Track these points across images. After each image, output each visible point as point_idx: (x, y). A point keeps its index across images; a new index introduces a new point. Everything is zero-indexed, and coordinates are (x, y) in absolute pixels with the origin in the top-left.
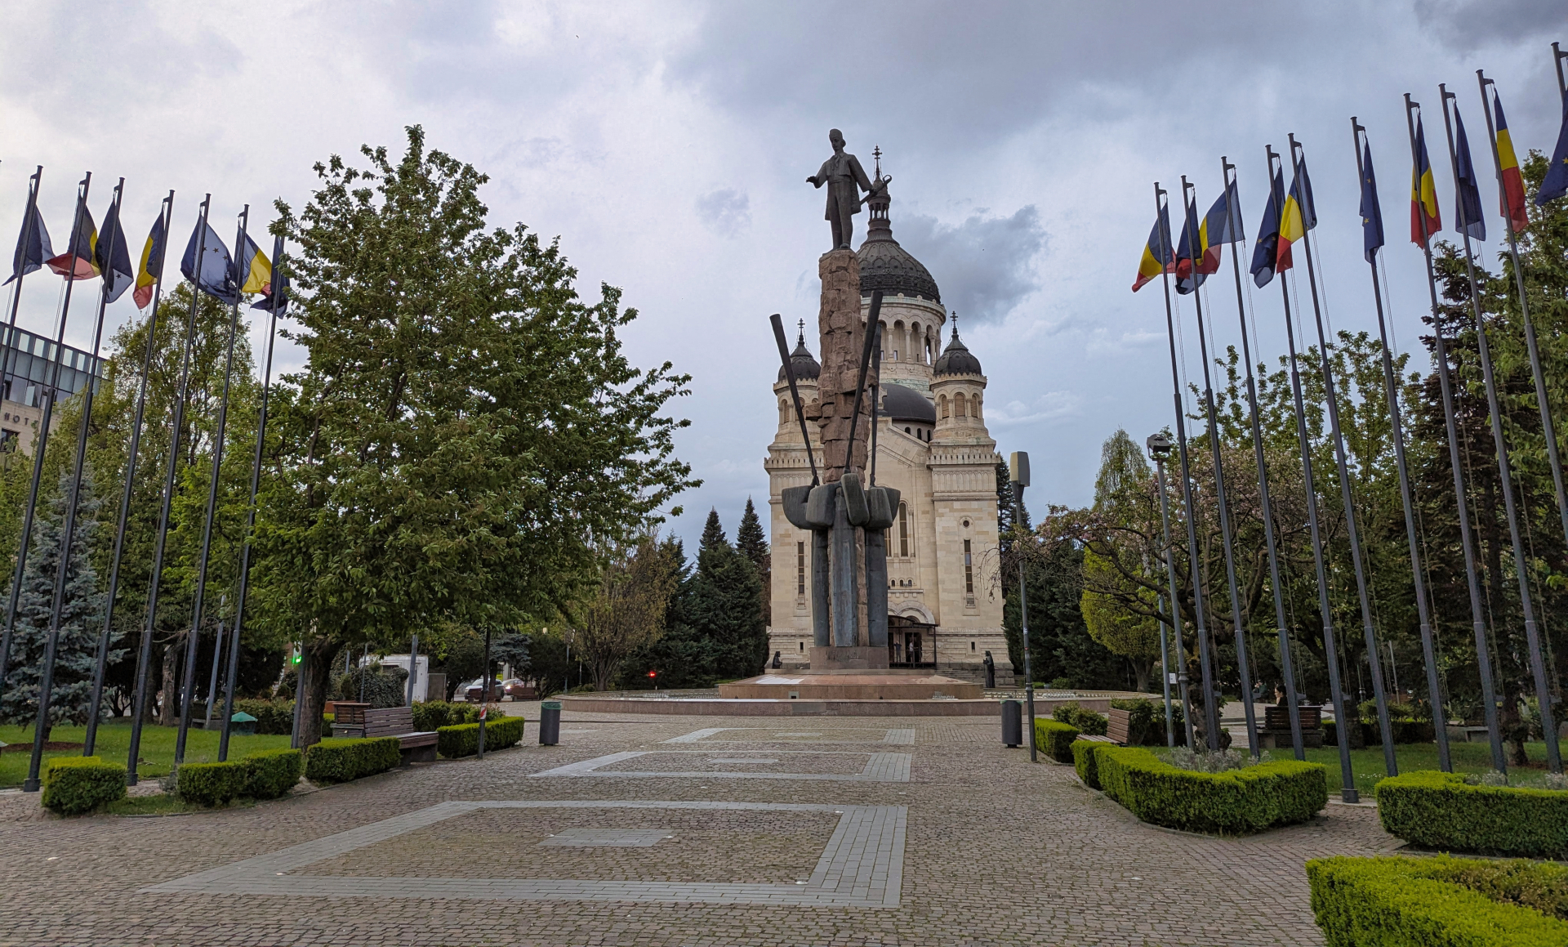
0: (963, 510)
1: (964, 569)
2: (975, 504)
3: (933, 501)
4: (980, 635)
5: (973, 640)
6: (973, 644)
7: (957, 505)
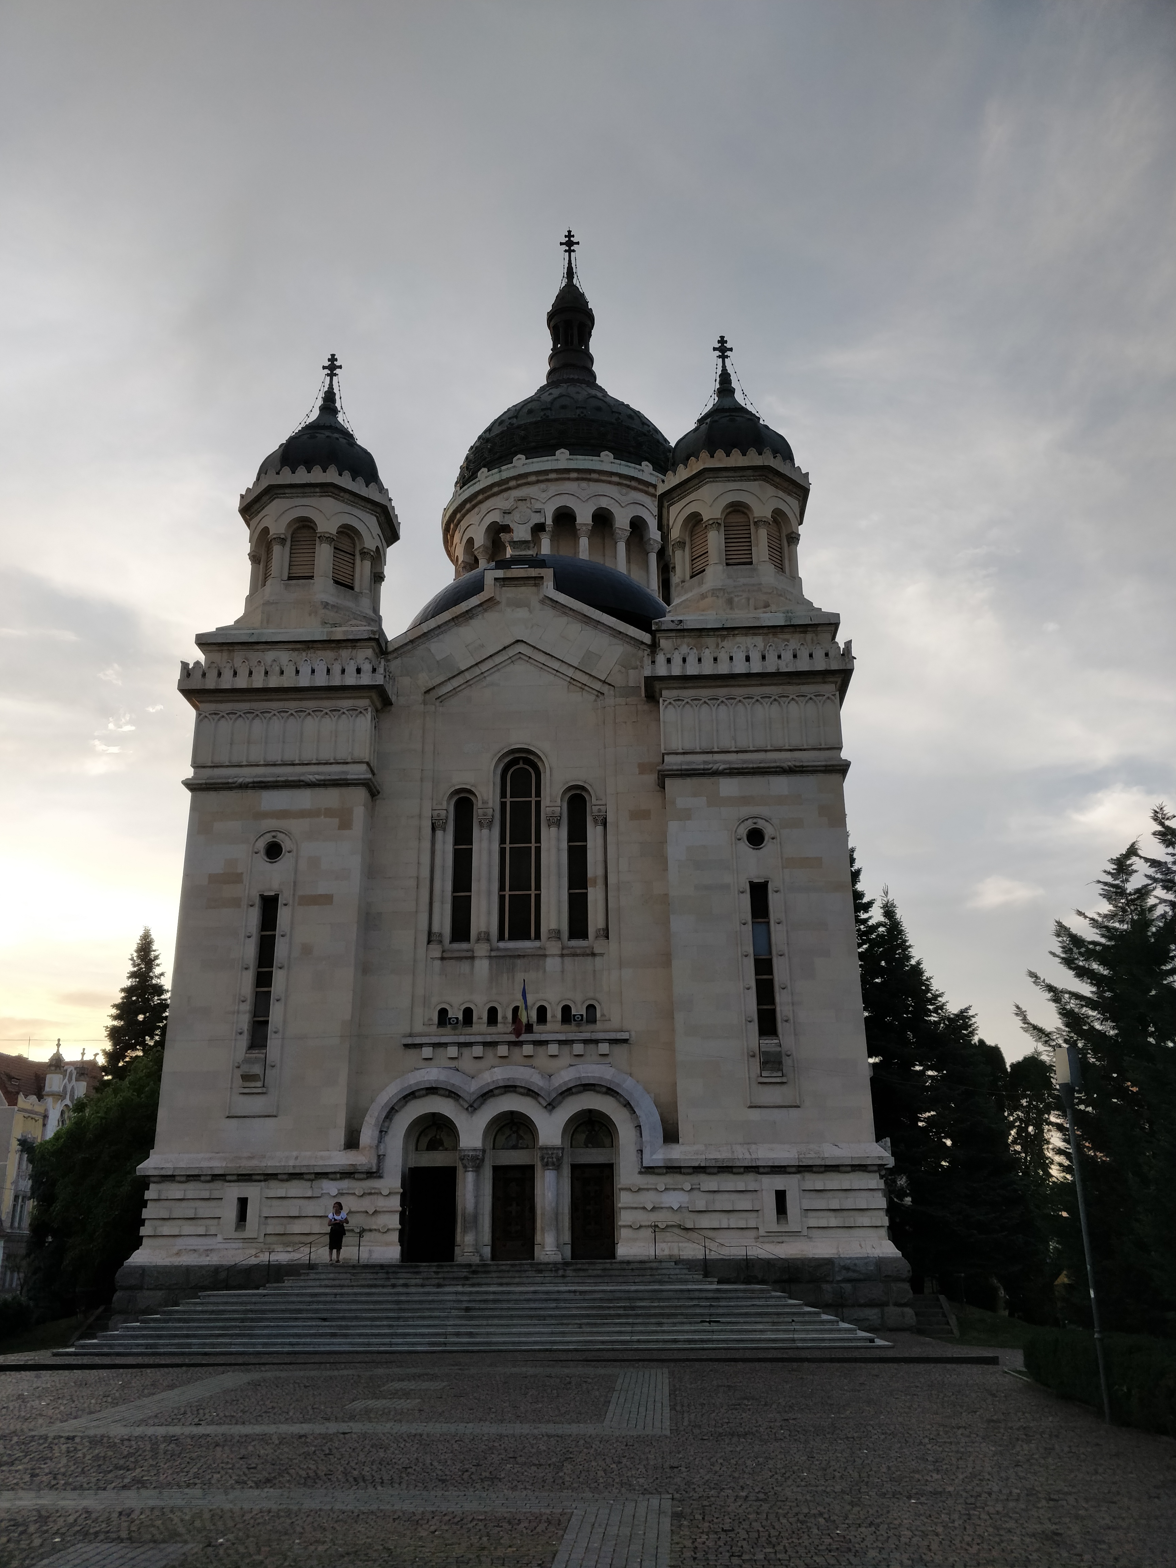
0: (745, 800)
1: (749, 965)
2: (780, 785)
3: (663, 777)
4: (803, 1169)
5: (779, 1182)
6: (781, 1196)
7: (729, 787)
